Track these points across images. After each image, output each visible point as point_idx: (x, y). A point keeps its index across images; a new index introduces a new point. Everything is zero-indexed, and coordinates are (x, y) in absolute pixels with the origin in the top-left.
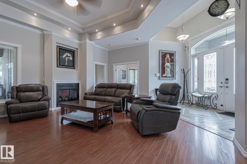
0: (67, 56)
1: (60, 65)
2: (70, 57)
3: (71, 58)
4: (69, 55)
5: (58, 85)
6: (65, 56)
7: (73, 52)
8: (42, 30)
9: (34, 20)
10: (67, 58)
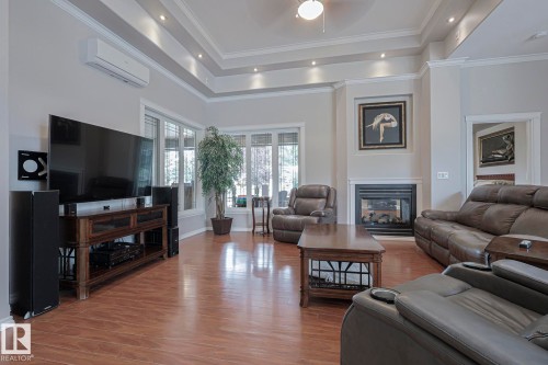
0: (383, 121)
1: (364, 144)
2: (390, 121)
3: (394, 124)
4: (388, 117)
5: (358, 187)
6: (377, 121)
7: (398, 109)
8: (331, 84)
9: (315, 75)
10: (382, 126)
